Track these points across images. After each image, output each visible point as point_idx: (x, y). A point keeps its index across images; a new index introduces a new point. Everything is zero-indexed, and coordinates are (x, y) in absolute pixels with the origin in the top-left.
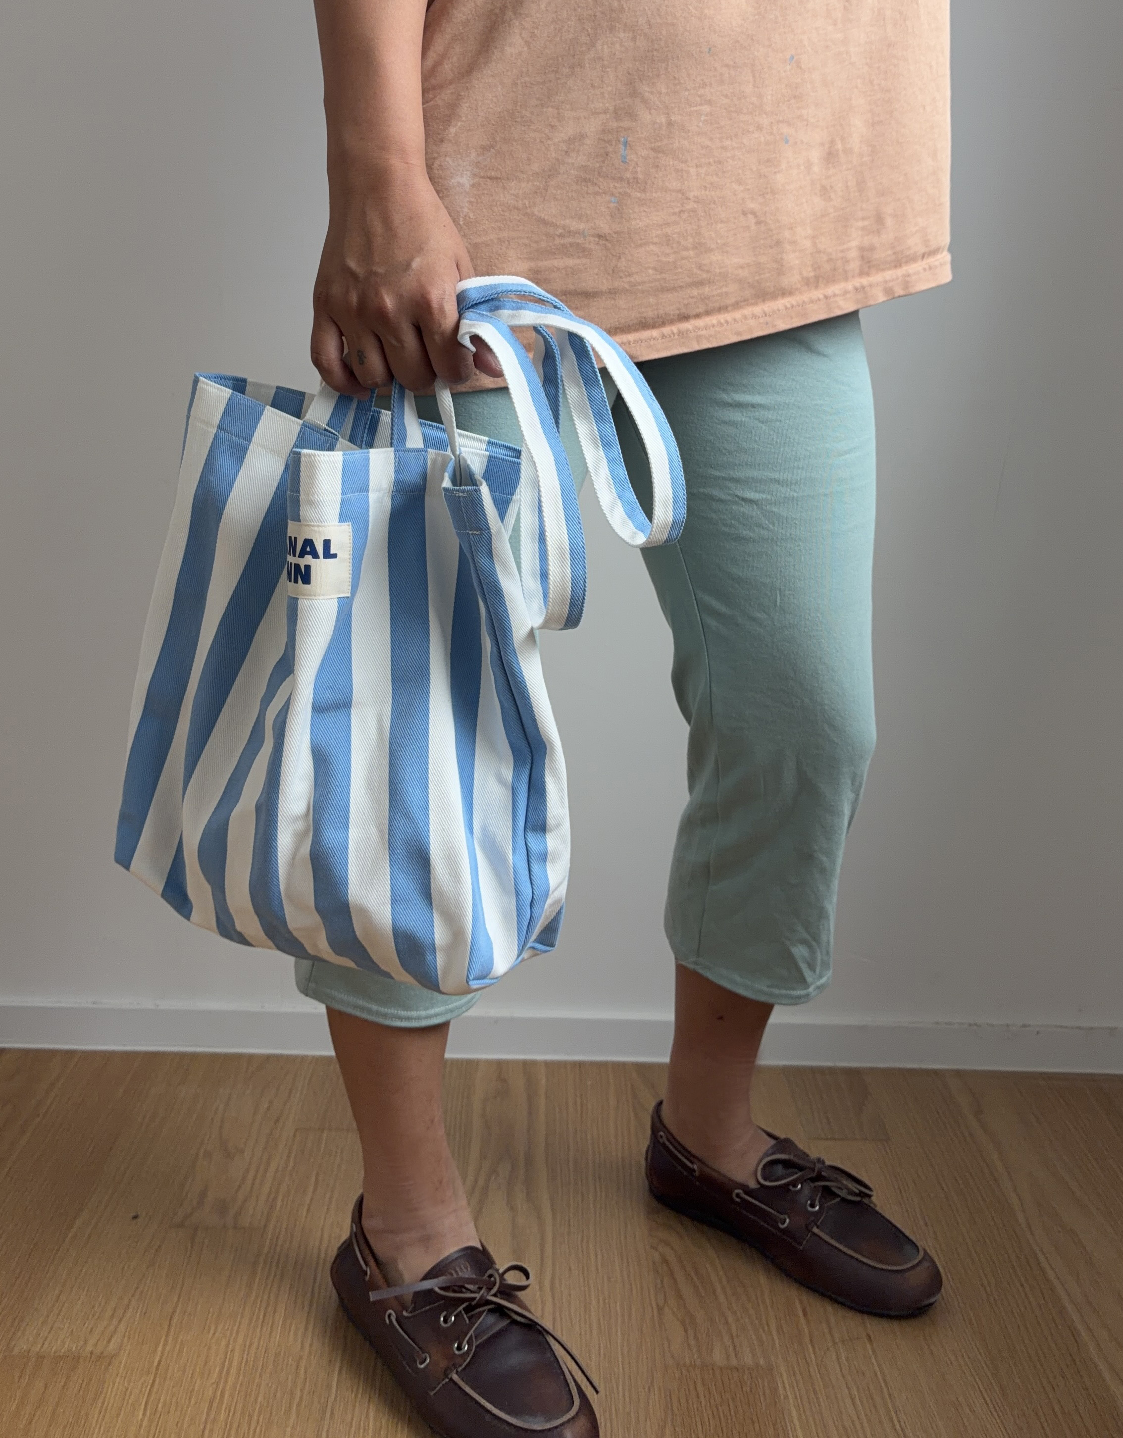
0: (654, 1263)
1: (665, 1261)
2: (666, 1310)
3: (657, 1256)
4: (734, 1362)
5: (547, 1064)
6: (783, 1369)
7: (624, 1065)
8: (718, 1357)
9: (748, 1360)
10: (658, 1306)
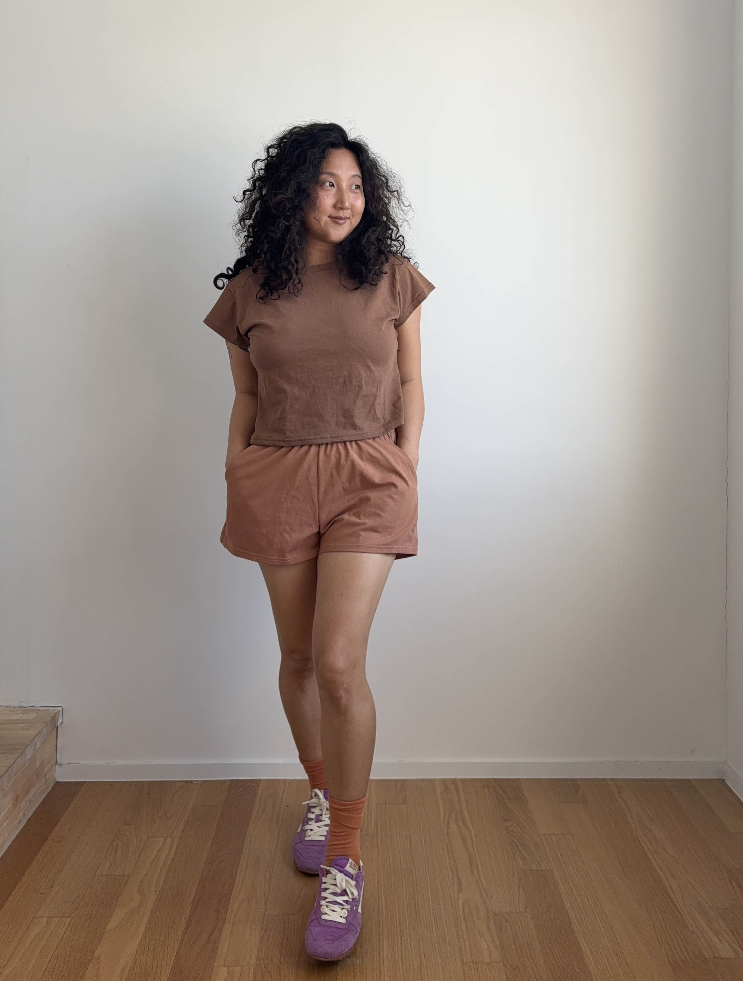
0: (510, 842)
1: (513, 842)
2: (516, 855)
3: (510, 840)
4: (539, 869)
5: (461, 780)
6: (555, 870)
7: (489, 779)
8: (534, 867)
9: (544, 868)
10: (513, 854)
